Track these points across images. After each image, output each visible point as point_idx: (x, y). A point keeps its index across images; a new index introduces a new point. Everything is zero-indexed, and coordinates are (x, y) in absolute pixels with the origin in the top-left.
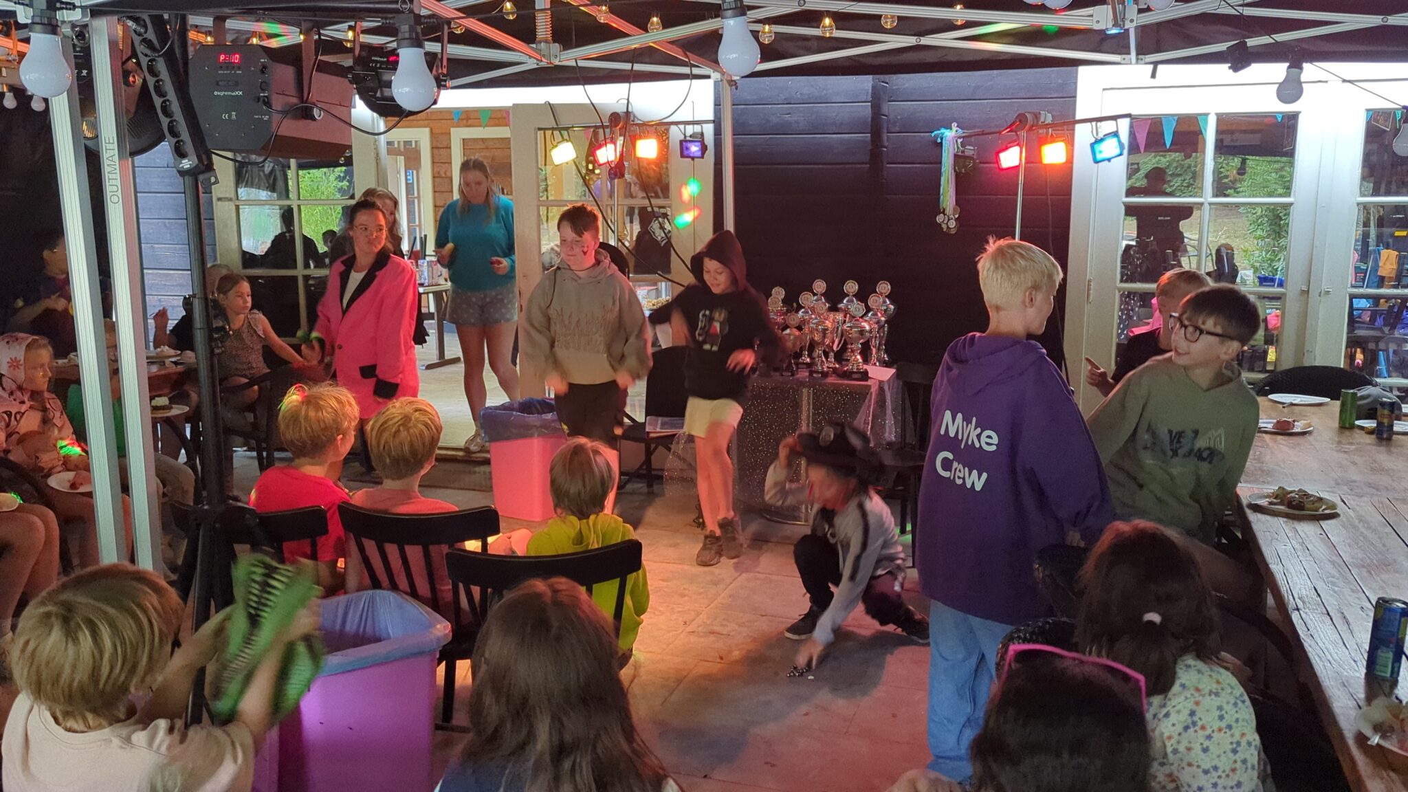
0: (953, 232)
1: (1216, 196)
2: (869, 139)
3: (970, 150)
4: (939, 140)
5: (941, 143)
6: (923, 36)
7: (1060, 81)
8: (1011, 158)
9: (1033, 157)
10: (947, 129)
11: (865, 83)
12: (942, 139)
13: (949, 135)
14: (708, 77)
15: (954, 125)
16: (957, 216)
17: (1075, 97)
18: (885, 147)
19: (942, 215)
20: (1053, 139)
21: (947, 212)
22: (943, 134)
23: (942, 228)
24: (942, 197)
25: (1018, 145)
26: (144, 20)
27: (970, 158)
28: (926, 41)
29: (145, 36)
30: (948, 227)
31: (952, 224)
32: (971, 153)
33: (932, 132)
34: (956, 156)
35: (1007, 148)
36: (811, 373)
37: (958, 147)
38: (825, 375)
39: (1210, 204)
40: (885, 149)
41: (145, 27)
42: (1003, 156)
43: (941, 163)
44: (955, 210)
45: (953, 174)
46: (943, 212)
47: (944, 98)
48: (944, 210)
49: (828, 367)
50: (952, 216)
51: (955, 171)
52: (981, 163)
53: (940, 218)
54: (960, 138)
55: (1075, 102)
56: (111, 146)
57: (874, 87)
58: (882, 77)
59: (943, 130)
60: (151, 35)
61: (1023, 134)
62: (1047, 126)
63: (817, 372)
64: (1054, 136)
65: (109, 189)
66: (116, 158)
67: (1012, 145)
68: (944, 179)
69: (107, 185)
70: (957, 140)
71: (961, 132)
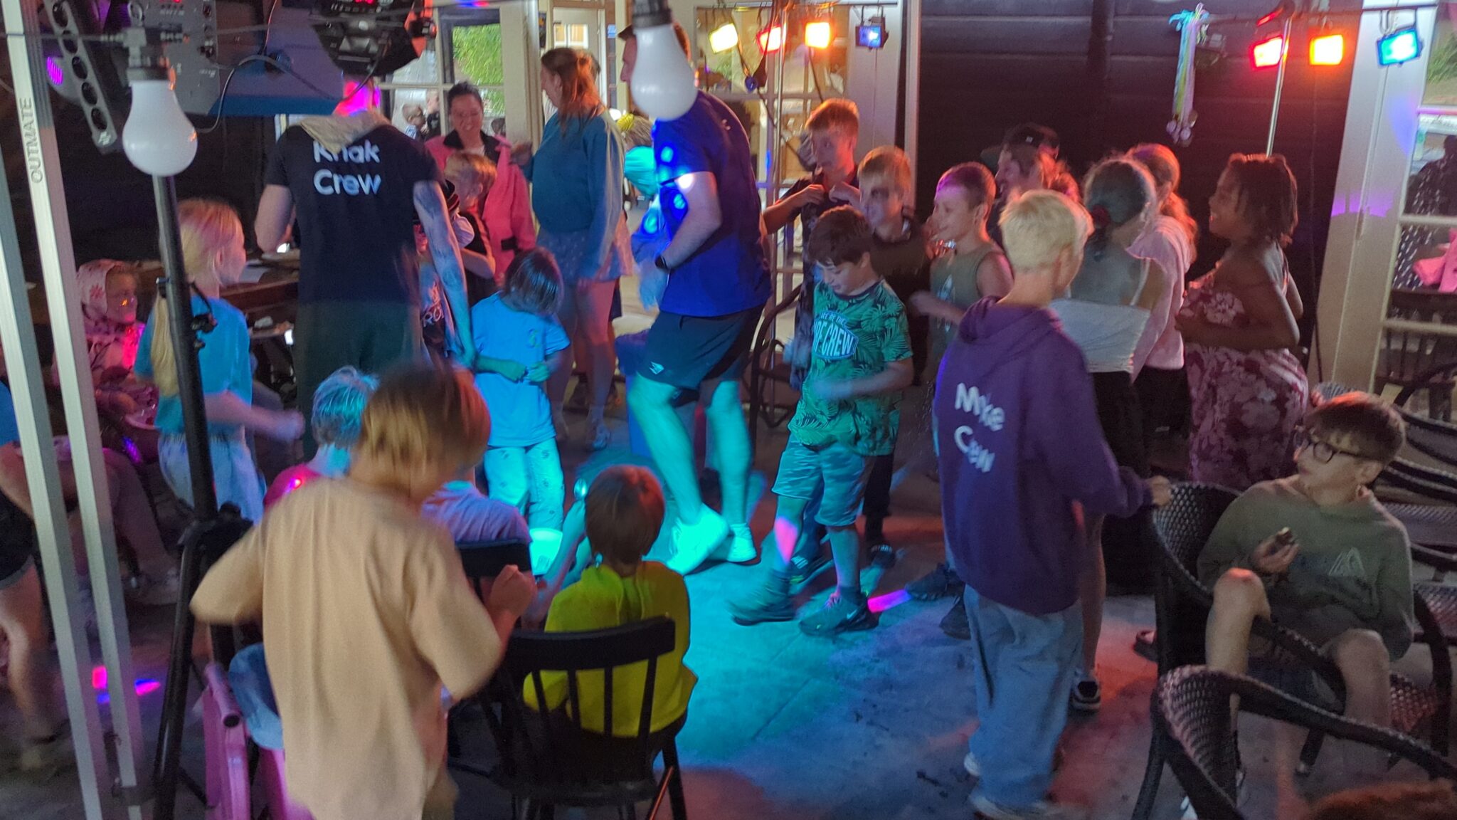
0: (1186, 144)
2: (1090, 25)
3: (1217, 39)
4: (1178, 27)
5: (1180, 32)
8: (1269, 53)
10: (1189, 13)
12: (1182, 24)
13: (1192, 22)
15: (1199, 7)
16: (1192, 124)
19: (1174, 122)
20: (1327, 32)
21: (1181, 118)
22: (1182, 21)
23: (1173, 139)
24: (1176, 100)
25: (1281, 36)
27: (1215, 51)
30: (1180, 138)
31: (1186, 134)
32: (1218, 45)
33: (1170, 16)
34: (1201, 52)
35: (1265, 41)
40: (1109, 37)
42: (1259, 51)
44: (1191, 116)
45: (1193, 71)
46: (1176, 120)
48: (1177, 117)
50: (1186, 128)
51: (1195, 65)
52: (1229, 56)
53: (1171, 126)
54: (1205, 24)
56: (27, 111)
59: (1184, 15)
61: (1288, 24)
62: (1321, 15)
64: (1331, 25)
65: (29, 164)
66: (35, 125)
67: (1273, 35)
68: (1180, 77)
69: (27, 158)
70: (1201, 27)
71: (1206, 15)
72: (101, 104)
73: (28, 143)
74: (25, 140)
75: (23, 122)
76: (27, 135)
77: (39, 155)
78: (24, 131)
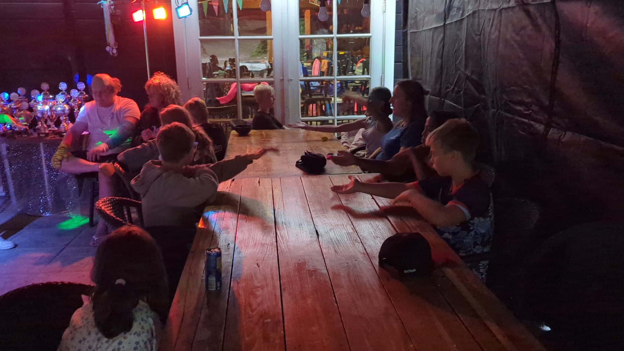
0: (116, 55)
1: (240, 35)
3: (118, 12)
8: (139, 16)
9: (149, 15)
12: (103, 5)
13: (106, 4)
16: (117, 47)
18: (72, 10)
19: (108, 47)
20: (158, 6)
21: (111, 45)
22: (103, 3)
23: (110, 54)
24: (107, 37)
25: (141, 9)
27: (119, 16)
30: (113, 53)
31: (115, 51)
34: (112, 16)
35: (136, 11)
36: (39, 134)
37: (112, 11)
38: (47, 135)
39: (238, 39)
42: (134, 15)
43: (103, 18)
44: (115, 44)
45: (111, 23)
46: (109, 45)
49: (50, 130)
50: (114, 47)
53: (108, 48)
54: (112, 5)
59: (102, 1)
61: (143, 4)
63: (43, 134)
67: (138, 9)
68: (107, 28)
70: (111, 7)
71: (112, 2)
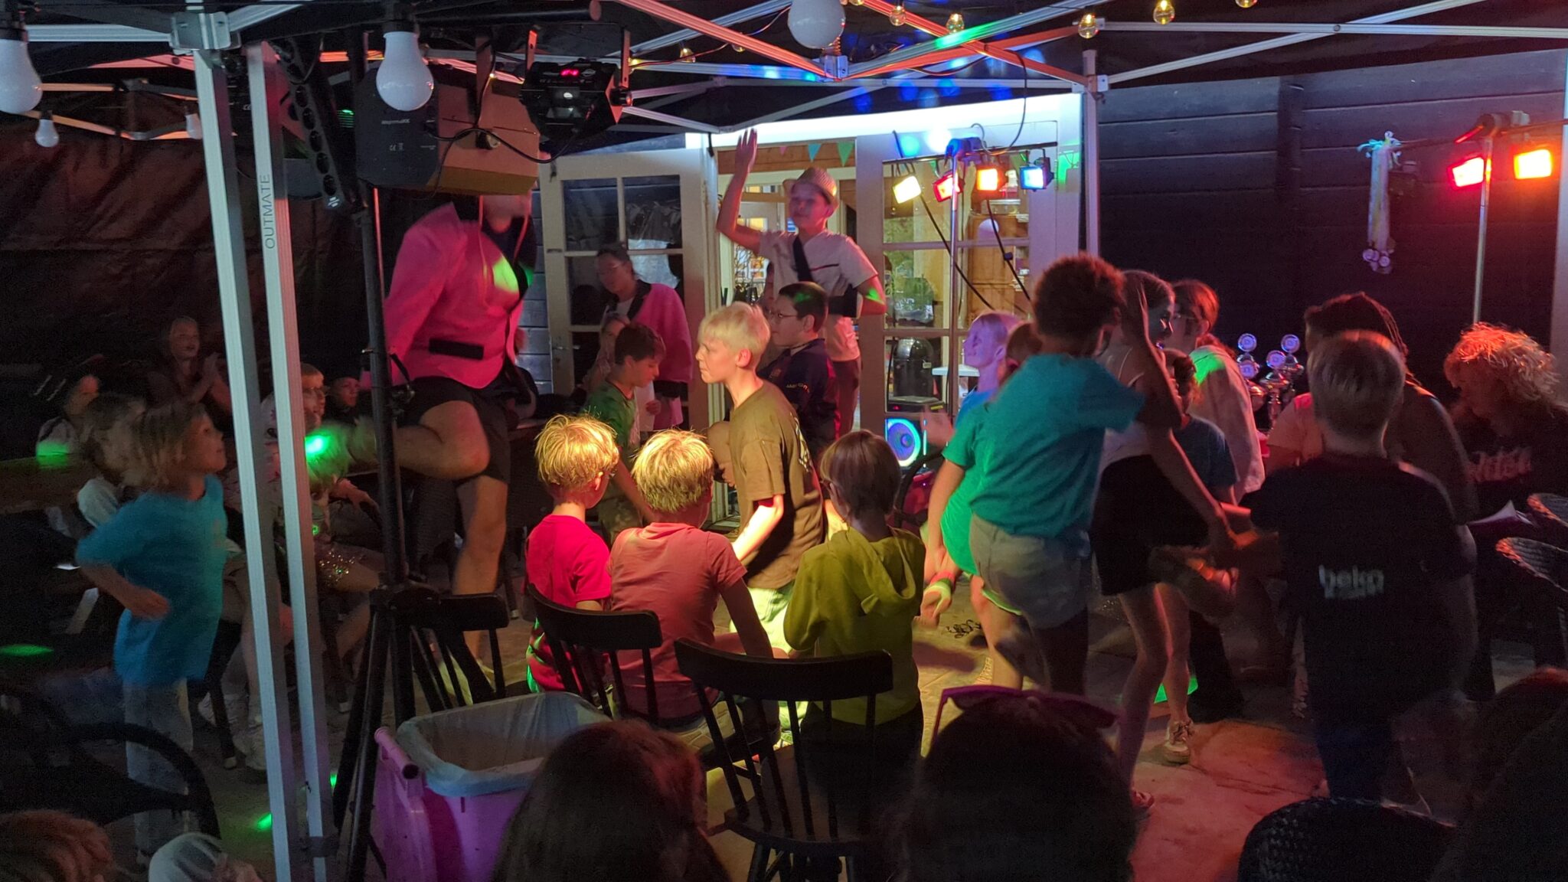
0: (1387, 272)
2: (1274, 157)
3: (1411, 165)
4: (1368, 155)
5: (1371, 158)
6: (1345, 20)
7: (1543, 71)
8: (1470, 173)
9: (1502, 171)
10: (1378, 140)
11: (1268, 87)
12: (1371, 153)
13: (1382, 149)
14: (1068, 91)
15: (1389, 135)
16: (1392, 251)
17: (1563, 91)
18: (1294, 166)
19: (1371, 250)
20: (1531, 147)
21: (1377, 246)
22: (1373, 146)
23: (1370, 268)
24: (1370, 228)
25: (1480, 156)
26: (290, 44)
27: (1412, 176)
28: (1347, 28)
29: (293, 62)
30: (1380, 267)
31: (1385, 262)
32: (1412, 170)
33: (1358, 145)
35: (1464, 161)
37: (1393, 162)
40: (1298, 169)
41: (292, 51)
43: (1368, 183)
44: (1388, 244)
45: (1386, 196)
46: (1373, 247)
47: (1379, 101)
48: (1373, 243)
50: (1384, 252)
51: (1389, 193)
52: (1425, 182)
53: (1367, 255)
54: (1396, 151)
55: (1564, 97)
56: (265, 186)
57: (1282, 94)
58: (1290, 78)
59: (1373, 142)
60: (297, 61)
61: (1488, 141)
62: (1522, 130)
64: (1533, 142)
65: (264, 232)
66: (272, 198)
67: (1472, 156)
68: (1373, 205)
69: (263, 226)
70: (1392, 155)
71: (1397, 143)
72: (332, 170)
73: (265, 215)
74: (262, 211)
75: (261, 195)
76: (264, 206)
77: (273, 225)
78: (262, 203)
